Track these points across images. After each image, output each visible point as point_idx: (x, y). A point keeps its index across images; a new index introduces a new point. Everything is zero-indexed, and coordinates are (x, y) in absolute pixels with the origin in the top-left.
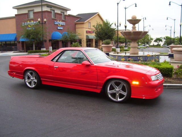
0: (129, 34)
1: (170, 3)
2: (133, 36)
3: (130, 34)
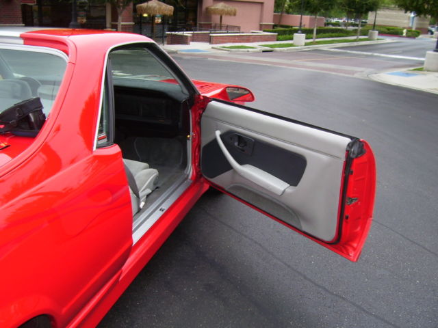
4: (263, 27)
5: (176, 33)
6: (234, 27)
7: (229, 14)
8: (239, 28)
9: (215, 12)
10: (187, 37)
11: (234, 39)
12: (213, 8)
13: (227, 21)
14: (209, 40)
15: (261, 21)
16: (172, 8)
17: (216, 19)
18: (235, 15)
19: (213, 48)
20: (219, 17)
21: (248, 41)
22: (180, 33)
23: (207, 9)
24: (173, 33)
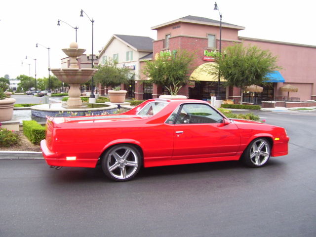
0: (74, 74)
1: (59, 22)
2: (79, 77)
3: (76, 73)
4: (313, 98)
5: (268, 102)
6: (297, 98)
7: (293, 91)
8: (299, 99)
9: (285, 90)
10: (274, 104)
11: (298, 105)
12: (284, 87)
13: (292, 95)
14: (285, 105)
15: (312, 94)
16: (262, 88)
17: (285, 94)
18: (297, 91)
19: (288, 110)
20: (287, 93)
21: (307, 106)
22: (270, 102)
23: (280, 88)
24: (266, 102)
